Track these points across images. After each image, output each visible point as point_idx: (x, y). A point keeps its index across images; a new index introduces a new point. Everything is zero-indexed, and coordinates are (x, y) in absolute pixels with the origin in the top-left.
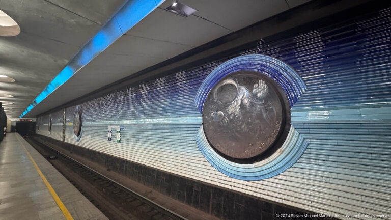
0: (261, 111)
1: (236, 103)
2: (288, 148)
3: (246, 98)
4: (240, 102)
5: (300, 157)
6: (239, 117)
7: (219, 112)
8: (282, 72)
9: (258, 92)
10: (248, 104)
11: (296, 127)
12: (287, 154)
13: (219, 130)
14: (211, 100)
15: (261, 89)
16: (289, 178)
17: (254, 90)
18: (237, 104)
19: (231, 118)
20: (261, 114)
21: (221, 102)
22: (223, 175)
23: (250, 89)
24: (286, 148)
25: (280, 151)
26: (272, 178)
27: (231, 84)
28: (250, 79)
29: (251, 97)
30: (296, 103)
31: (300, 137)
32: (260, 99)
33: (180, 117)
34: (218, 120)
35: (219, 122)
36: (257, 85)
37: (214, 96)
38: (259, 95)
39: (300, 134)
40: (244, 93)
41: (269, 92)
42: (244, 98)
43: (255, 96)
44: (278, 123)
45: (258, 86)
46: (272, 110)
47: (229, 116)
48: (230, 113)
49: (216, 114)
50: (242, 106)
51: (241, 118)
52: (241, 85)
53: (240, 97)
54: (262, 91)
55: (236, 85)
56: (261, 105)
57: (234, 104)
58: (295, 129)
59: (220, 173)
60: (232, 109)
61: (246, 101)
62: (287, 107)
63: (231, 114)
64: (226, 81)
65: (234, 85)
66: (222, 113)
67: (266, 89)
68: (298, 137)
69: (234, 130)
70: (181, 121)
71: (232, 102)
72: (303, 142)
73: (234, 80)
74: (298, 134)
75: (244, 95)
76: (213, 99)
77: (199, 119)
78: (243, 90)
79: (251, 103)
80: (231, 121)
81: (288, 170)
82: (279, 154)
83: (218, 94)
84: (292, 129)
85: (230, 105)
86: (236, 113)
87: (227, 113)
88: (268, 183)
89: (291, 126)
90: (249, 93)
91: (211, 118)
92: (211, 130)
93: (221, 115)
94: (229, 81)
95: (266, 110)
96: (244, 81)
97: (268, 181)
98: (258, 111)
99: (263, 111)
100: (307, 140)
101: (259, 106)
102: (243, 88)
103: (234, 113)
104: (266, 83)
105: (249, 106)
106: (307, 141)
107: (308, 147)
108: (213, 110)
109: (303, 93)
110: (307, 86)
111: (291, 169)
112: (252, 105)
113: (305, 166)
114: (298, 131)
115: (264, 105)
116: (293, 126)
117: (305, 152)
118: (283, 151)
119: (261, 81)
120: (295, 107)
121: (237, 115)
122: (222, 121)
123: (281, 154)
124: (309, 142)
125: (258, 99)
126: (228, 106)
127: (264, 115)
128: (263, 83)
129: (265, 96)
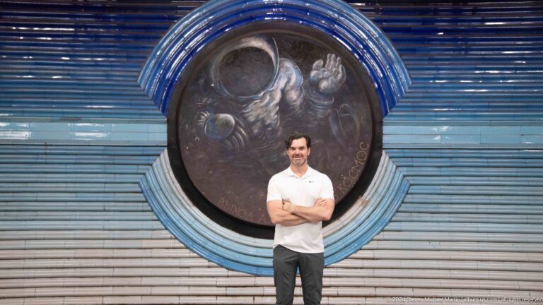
0: (326, 119)
1: (268, 98)
2: (375, 196)
3: (292, 88)
4: (278, 97)
5: (397, 211)
6: (274, 131)
7: (222, 116)
8: (371, 44)
9: (323, 78)
10: (298, 103)
11: (391, 155)
12: (374, 206)
13: (221, 161)
14: (202, 81)
15: (329, 73)
16: (377, 254)
17: (313, 73)
18: (272, 99)
19: (256, 131)
20: (328, 128)
21: (228, 90)
22: (231, 273)
23: (305, 69)
24: (372, 196)
25: (362, 204)
26: (346, 258)
27: (259, 50)
28: (309, 46)
29: (306, 88)
30: (393, 109)
31: (398, 172)
32: (326, 94)
33: (79, 120)
34: (219, 137)
35: (222, 141)
36: (322, 63)
37: (212, 74)
38: (324, 85)
39: (397, 167)
40: (288, 76)
41: (347, 82)
42: (288, 88)
43: (314, 85)
44: (364, 146)
45: (324, 66)
46: (351, 120)
47: (249, 126)
48: (252, 119)
49: (214, 121)
50: (284, 105)
51: (279, 134)
52: (284, 56)
53: (281, 83)
54: (332, 78)
55: (272, 54)
56: (326, 107)
57: (262, 98)
58: (390, 158)
59: (223, 271)
60: (259, 111)
61: (293, 95)
62: (377, 115)
63: (254, 123)
64: (248, 39)
65: (267, 54)
66: (230, 118)
67: (340, 76)
68: (395, 173)
69: (262, 161)
70: (82, 136)
71: (259, 92)
72: (402, 181)
73: (270, 42)
74: (395, 166)
75: (289, 80)
76: (208, 82)
77: (158, 132)
78: (287, 69)
79: (305, 99)
80: (253, 139)
81: (377, 237)
82: (361, 207)
83: (221, 69)
84: (384, 158)
85: (253, 100)
86: (268, 121)
87: (245, 119)
88: (339, 270)
89: (384, 152)
90: (301, 79)
91: (200, 129)
92: (200, 160)
93: (227, 123)
94: (257, 43)
95: (337, 119)
96: (293, 48)
97: (337, 268)
98: (322, 120)
99: (330, 119)
100: (408, 178)
101: (322, 108)
102: (288, 64)
103: (263, 121)
104: (342, 63)
105: (301, 108)
106: (408, 181)
107: (410, 191)
108: (205, 108)
109: (406, 92)
110: (412, 79)
111: (381, 236)
112: (307, 104)
113: (404, 226)
114: (394, 162)
115: (334, 106)
116: (386, 153)
117: (405, 200)
118: (368, 202)
119: (333, 55)
120: (391, 116)
121: (269, 125)
122: (229, 138)
123: (365, 207)
124: (412, 182)
125: (321, 93)
126: (249, 101)
127: (334, 129)
128: (335, 60)
129: (336, 90)
